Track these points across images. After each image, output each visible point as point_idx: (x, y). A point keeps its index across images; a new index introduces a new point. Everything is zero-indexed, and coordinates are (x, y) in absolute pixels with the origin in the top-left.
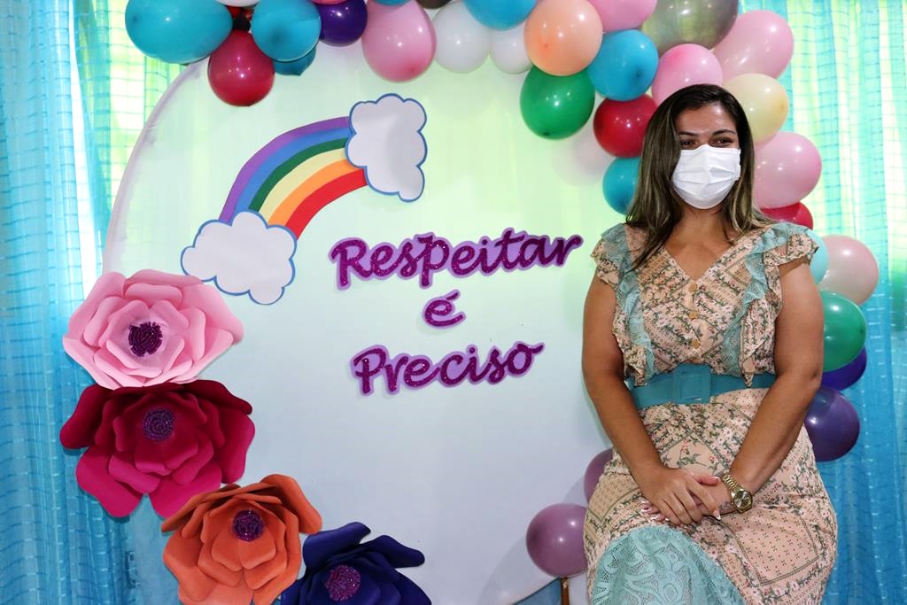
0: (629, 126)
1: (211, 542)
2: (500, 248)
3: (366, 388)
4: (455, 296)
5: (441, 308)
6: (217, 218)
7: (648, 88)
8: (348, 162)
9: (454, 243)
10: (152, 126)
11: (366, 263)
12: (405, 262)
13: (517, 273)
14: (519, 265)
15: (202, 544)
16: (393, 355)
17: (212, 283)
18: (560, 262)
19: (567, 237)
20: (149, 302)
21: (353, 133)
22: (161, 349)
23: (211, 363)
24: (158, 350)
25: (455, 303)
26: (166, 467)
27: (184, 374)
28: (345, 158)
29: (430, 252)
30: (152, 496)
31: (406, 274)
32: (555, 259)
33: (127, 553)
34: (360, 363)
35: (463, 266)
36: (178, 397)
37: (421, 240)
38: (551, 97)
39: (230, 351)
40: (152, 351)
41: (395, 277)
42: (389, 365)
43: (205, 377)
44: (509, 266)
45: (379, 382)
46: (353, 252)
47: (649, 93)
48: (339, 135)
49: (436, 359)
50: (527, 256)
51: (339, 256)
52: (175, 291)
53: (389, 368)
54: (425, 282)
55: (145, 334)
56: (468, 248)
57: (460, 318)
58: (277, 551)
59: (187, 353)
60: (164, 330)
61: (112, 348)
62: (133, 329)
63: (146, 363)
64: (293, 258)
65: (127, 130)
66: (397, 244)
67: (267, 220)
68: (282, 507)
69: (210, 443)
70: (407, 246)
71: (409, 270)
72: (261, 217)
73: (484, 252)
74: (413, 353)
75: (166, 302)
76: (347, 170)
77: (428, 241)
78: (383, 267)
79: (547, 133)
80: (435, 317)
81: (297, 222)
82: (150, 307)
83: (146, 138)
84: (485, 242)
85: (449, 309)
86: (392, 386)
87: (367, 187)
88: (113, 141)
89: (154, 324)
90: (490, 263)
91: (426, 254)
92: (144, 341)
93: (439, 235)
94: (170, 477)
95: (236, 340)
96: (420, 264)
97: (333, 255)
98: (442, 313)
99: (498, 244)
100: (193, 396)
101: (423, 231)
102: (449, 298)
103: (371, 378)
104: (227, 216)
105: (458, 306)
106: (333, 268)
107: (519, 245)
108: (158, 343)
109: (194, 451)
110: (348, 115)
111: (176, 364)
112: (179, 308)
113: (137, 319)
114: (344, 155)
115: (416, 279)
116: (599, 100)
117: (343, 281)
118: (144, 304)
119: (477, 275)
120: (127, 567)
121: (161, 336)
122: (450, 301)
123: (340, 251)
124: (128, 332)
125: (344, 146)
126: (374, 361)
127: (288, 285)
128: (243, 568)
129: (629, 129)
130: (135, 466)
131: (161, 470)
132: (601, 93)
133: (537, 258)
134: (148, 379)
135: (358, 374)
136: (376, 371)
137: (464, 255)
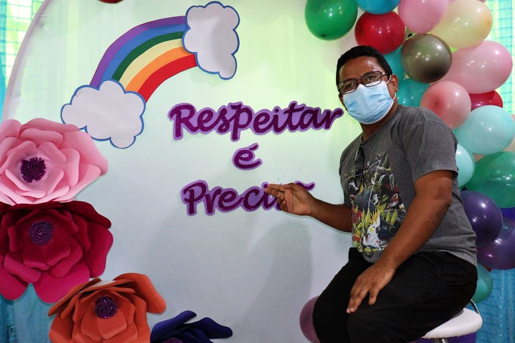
0: (380, 32)
1: (80, 321)
2: (287, 115)
3: (192, 211)
4: (255, 147)
5: (246, 156)
6: (88, 84)
7: (396, 6)
8: (184, 48)
9: (256, 110)
10: (43, 14)
11: (194, 122)
12: (221, 122)
13: (298, 133)
14: (299, 127)
15: (74, 322)
16: (211, 187)
17: (83, 131)
18: (328, 127)
19: (332, 109)
20: (38, 143)
21: (188, 28)
22: (45, 177)
23: (84, 189)
24: (42, 179)
25: (255, 152)
26: (47, 265)
27: (64, 196)
28: (181, 46)
29: (239, 116)
30: (36, 285)
31: (222, 130)
32: (324, 125)
33: (8, 327)
34: (188, 193)
35: (261, 127)
36: (57, 213)
37: (233, 107)
38: (328, 10)
39: (98, 181)
40: (38, 178)
41: (214, 133)
42: (208, 195)
43: (79, 199)
44: (293, 128)
45: (201, 206)
46: (185, 113)
47: (396, 10)
48: (178, 29)
49: (241, 191)
50: (305, 122)
51: (175, 116)
52: (58, 136)
53: (208, 197)
54: (235, 137)
55: (33, 167)
56: (264, 114)
57: (258, 163)
58: (128, 325)
59: (65, 182)
60: (47, 164)
61: (9, 175)
62: (24, 162)
63: (33, 188)
64: (143, 116)
65: (18, 18)
66: (216, 109)
67: (125, 87)
68: (135, 296)
69: (80, 247)
70: (223, 111)
71: (224, 128)
72: (121, 85)
73: (276, 117)
74: (225, 186)
75: (50, 143)
76: (183, 55)
77: (239, 108)
78: (206, 125)
79: (323, 35)
80: (241, 162)
81: (146, 90)
82: (38, 146)
83: (38, 22)
84: (277, 110)
85: (251, 156)
86: (210, 210)
87: (197, 68)
88: (8, 26)
89: (40, 159)
90: (280, 126)
91: (236, 117)
92: (32, 171)
93: (246, 103)
94: (49, 271)
95: (103, 173)
96: (232, 124)
97: (171, 114)
98: (246, 159)
99: (286, 112)
100: (68, 213)
101: (235, 101)
102: (251, 149)
103: (195, 203)
104: (96, 83)
105: (257, 155)
106: (171, 124)
107: (300, 114)
108: (43, 173)
109: (67, 253)
110: (185, 15)
111: (58, 188)
112: (59, 148)
113: (27, 155)
114: (181, 43)
115: (229, 134)
116: (360, 13)
117: (178, 134)
118: (35, 144)
119: (271, 134)
120: (8, 337)
121: (45, 168)
122: (251, 151)
123: (176, 112)
124: (20, 164)
125: (181, 38)
126: (198, 191)
127: (138, 135)
128: (102, 338)
129: (381, 34)
130: (23, 263)
131: (42, 266)
132: (362, 8)
133: (312, 124)
134: (35, 199)
135: (186, 200)
136: (199, 199)
137: (262, 119)
